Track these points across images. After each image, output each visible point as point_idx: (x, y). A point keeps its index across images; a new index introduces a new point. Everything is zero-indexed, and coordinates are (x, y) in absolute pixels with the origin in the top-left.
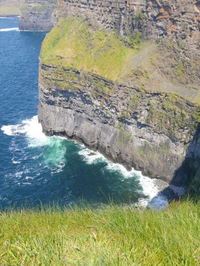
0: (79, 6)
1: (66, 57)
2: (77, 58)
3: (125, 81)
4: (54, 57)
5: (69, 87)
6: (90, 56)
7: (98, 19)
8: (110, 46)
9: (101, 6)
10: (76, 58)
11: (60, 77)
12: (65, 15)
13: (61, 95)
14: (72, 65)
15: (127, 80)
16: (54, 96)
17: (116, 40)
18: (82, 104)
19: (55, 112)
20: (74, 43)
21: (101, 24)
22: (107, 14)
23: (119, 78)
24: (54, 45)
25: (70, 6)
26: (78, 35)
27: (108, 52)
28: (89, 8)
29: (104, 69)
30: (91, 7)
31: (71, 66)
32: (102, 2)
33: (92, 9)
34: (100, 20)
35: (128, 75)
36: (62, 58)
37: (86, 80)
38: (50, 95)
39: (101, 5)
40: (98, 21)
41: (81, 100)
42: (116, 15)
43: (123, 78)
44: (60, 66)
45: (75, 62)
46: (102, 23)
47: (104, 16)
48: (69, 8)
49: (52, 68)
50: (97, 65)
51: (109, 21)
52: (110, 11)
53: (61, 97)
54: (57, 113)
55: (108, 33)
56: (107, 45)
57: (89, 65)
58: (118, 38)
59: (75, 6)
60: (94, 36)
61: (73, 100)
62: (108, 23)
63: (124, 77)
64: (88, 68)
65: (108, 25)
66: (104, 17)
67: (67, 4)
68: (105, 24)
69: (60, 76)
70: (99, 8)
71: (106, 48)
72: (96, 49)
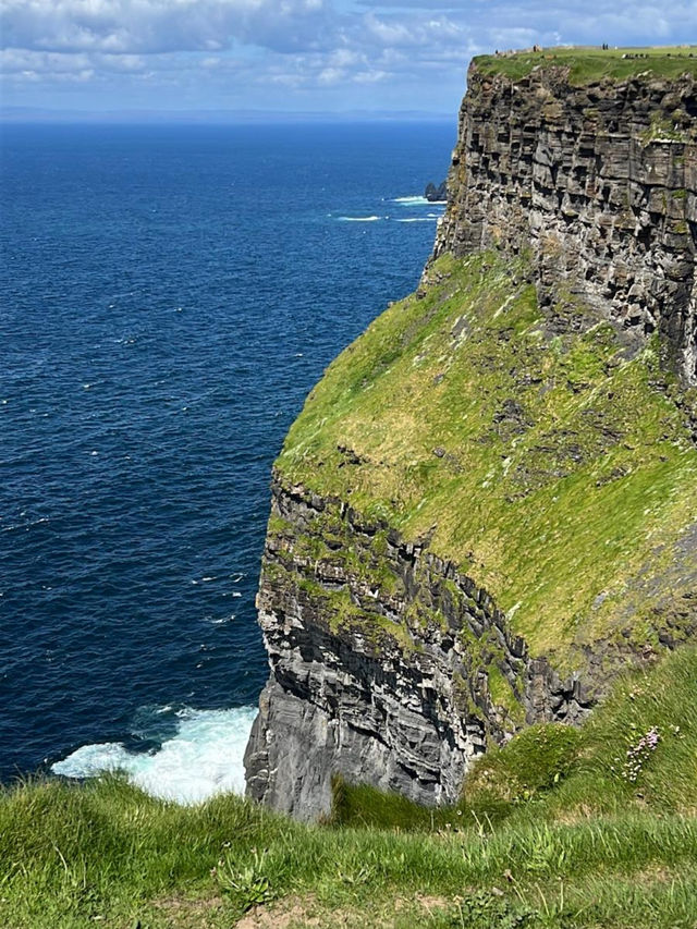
0: (525, 202)
1: (376, 458)
2: (425, 474)
3: (597, 670)
4: (327, 451)
5: (356, 623)
6: (490, 475)
7: (590, 273)
8: (609, 433)
9: (607, 206)
10: (425, 470)
11: (325, 561)
12: (468, 241)
13: (333, 658)
14: (393, 509)
15: (609, 667)
16: (308, 656)
17: (653, 399)
18: (427, 736)
19: (306, 739)
20: (442, 388)
21: (597, 300)
22: (632, 250)
23: (568, 640)
24: (356, 388)
25: (493, 196)
26: (479, 350)
27: (593, 461)
28: (556, 212)
29: (525, 563)
30: (567, 208)
31: (385, 512)
32: (614, 185)
33: (569, 219)
34: (600, 280)
35: (626, 635)
36: (356, 462)
37: (435, 602)
38: (286, 644)
39: (606, 201)
40: (590, 287)
41: (420, 710)
42: (668, 260)
43: (587, 649)
44: (336, 501)
45: (412, 494)
46: (608, 296)
47: (617, 259)
48: (489, 209)
49: (303, 508)
50: (501, 529)
51: (639, 289)
52: (645, 236)
53: (332, 666)
54: (312, 750)
55: (621, 355)
56: (596, 426)
57: (465, 526)
58: (666, 386)
59: (510, 197)
60: (547, 366)
61: (384, 696)
62: (632, 299)
63: (597, 642)
64: (456, 538)
65: (633, 310)
66: (617, 266)
67: (480, 187)
68: (620, 304)
69: (327, 553)
70: (599, 215)
71: (586, 435)
72: (533, 436)
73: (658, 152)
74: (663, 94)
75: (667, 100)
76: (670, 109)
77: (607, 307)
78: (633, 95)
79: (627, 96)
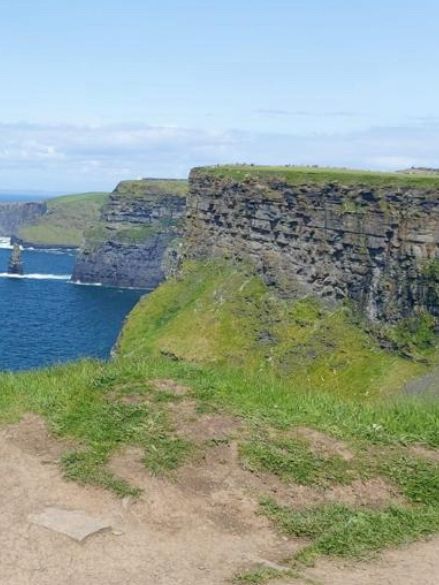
0: (245, 237)
1: (189, 358)
2: (222, 365)
4: (155, 355)
6: (262, 365)
7: (299, 272)
8: (330, 345)
9: (311, 240)
10: (221, 363)
12: (203, 255)
17: (351, 330)
20: (218, 324)
22: (326, 260)
24: (158, 324)
25: (220, 234)
26: (234, 306)
27: (323, 359)
28: (273, 242)
30: (282, 239)
32: (316, 231)
33: (282, 245)
34: (305, 274)
36: (176, 360)
39: (311, 237)
40: (300, 277)
42: (355, 266)
46: (310, 282)
47: (316, 264)
48: (217, 240)
51: (333, 279)
52: (338, 254)
55: (327, 309)
56: (322, 342)
58: (357, 324)
59: (234, 234)
60: (282, 314)
62: (327, 283)
65: (328, 288)
66: (317, 268)
67: (212, 229)
68: (319, 286)
70: (305, 245)
71: (318, 347)
72: (283, 347)
73: (349, 217)
74: (348, 191)
75: (351, 193)
76: (354, 198)
77: (310, 287)
78: (328, 190)
79: (326, 191)
